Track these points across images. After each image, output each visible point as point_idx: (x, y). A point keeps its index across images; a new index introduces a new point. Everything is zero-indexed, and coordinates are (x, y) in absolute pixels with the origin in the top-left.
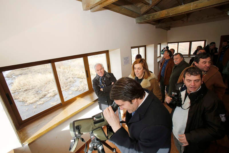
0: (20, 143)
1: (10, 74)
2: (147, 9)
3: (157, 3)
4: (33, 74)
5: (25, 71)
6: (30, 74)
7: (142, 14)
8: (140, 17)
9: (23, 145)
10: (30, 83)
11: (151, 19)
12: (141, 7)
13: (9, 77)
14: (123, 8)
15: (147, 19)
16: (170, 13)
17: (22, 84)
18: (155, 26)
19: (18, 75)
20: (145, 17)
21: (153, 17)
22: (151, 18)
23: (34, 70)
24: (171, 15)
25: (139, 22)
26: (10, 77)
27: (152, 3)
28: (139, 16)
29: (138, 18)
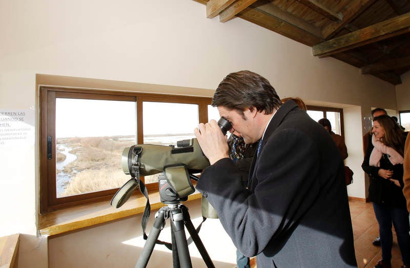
0: (35, 225)
1: (70, 166)
2: (334, 29)
3: (354, 18)
4: (109, 171)
5: (98, 163)
6: (104, 169)
7: (325, 38)
8: (322, 44)
9: (39, 234)
10: (98, 185)
11: (343, 46)
12: (322, 27)
13: (67, 172)
14: (282, 22)
15: (335, 45)
16: (380, 31)
17: (84, 186)
18: (360, 70)
19: (83, 170)
20: (331, 43)
21: (346, 42)
22: (343, 43)
23: (113, 162)
24: (383, 33)
25: (320, 52)
26: (69, 171)
27: (343, 18)
28: (319, 43)
29: (317, 46)
